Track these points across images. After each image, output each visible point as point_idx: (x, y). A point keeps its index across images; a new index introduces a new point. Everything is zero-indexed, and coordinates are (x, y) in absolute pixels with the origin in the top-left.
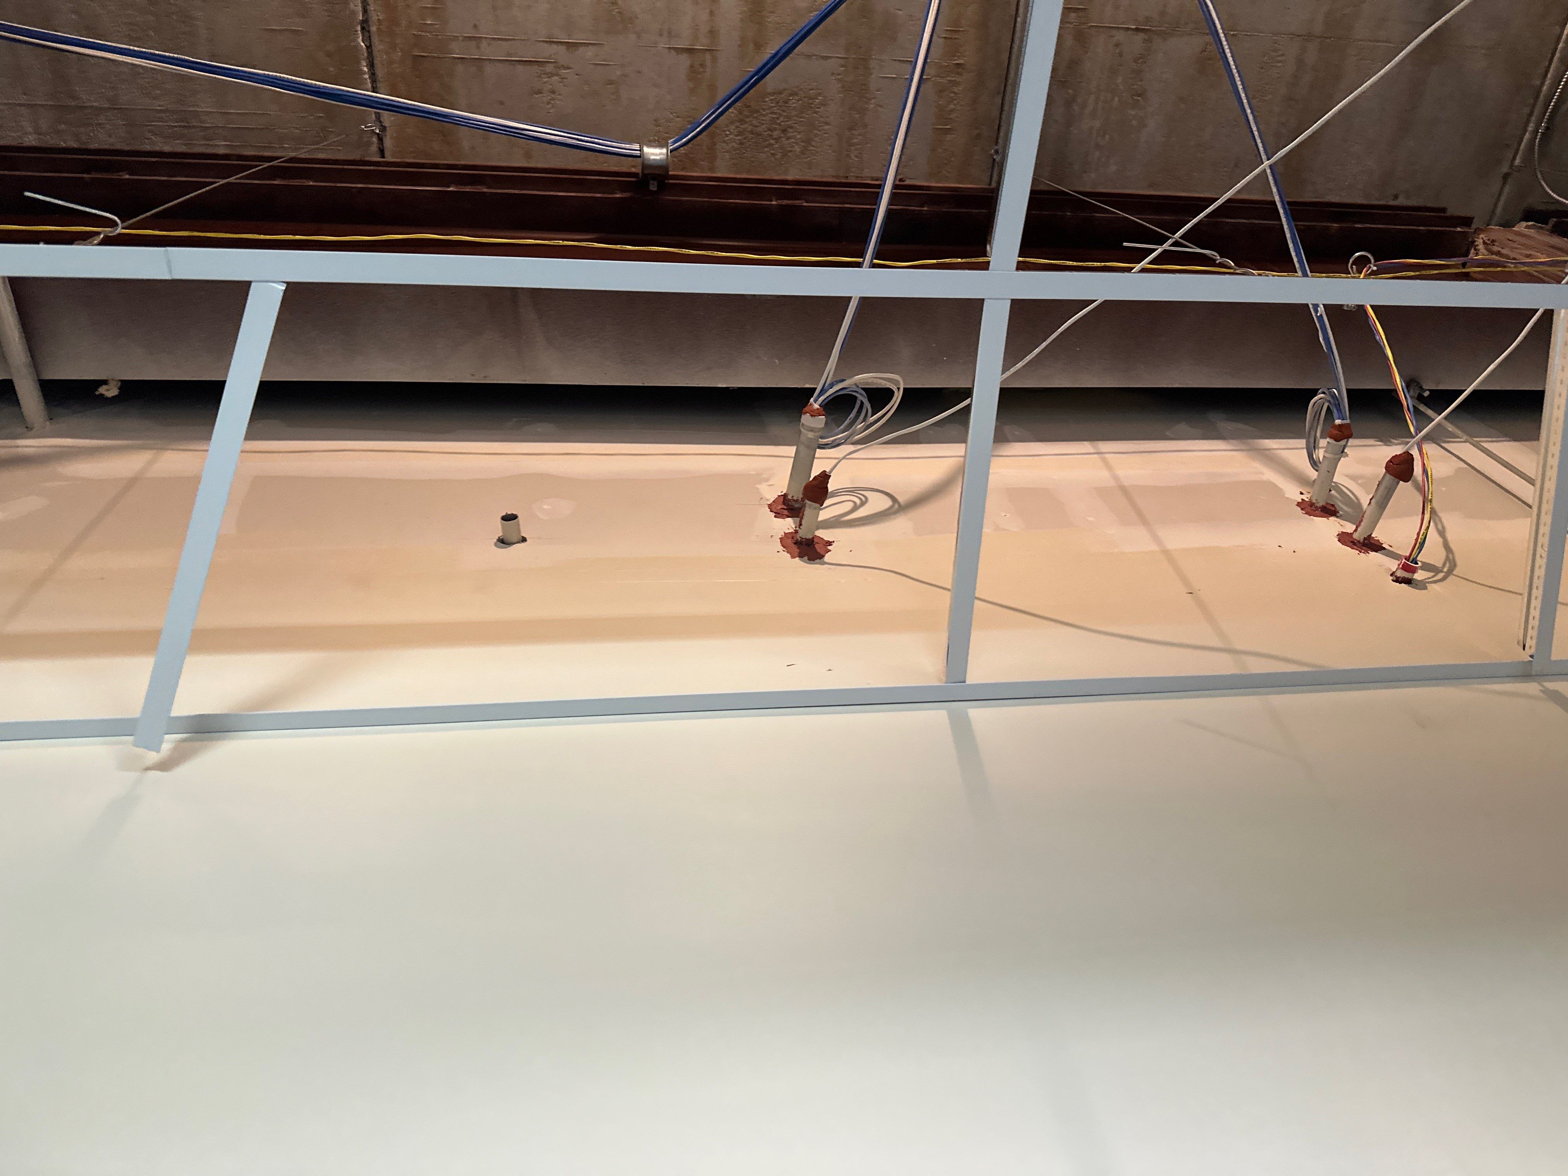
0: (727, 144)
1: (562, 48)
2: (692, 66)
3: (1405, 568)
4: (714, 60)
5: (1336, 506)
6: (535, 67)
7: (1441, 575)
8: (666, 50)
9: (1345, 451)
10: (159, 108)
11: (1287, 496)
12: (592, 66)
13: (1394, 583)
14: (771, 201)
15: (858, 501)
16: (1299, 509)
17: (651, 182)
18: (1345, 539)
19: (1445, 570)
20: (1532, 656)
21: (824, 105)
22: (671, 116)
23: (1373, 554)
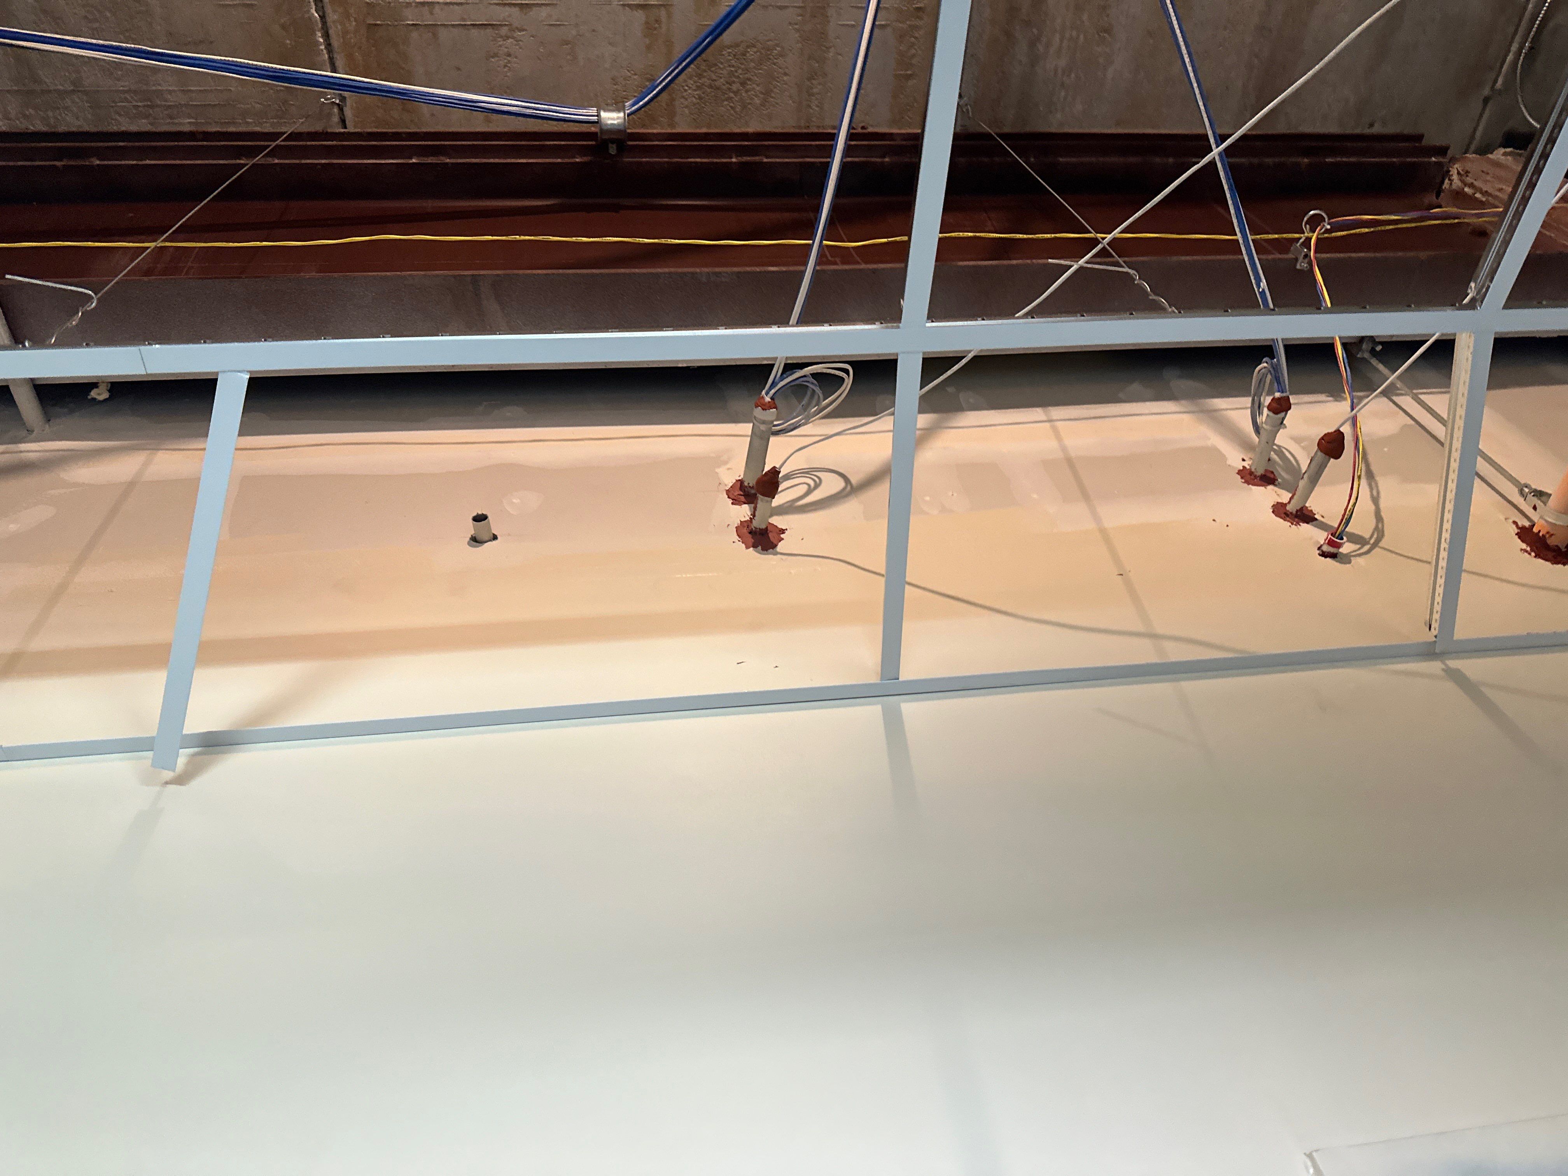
0: (686, 99)
1: (515, 11)
2: (647, 23)
3: (1331, 543)
4: (669, 16)
5: (1275, 473)
6: (489, 31)
7: (1366, 548)
8: (621, 8)
9: (1284, 422)
10: (122, 88)
11: (1229, 462)
12: (547, 27)
13: (1321, 557)
14: (731, 158)
15: (812, 483)
16: (1239, 477)
17: (610, 145)
18: (1279, 510)
19: (1372, 541)
20: (1436, 637)
21: (782, 56)
22: (629, 74)
23: (1304, 526)
